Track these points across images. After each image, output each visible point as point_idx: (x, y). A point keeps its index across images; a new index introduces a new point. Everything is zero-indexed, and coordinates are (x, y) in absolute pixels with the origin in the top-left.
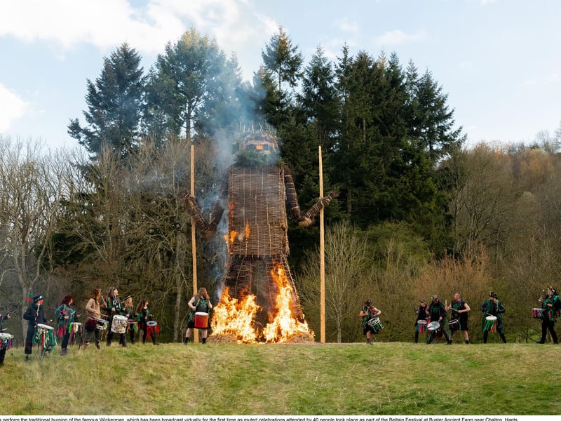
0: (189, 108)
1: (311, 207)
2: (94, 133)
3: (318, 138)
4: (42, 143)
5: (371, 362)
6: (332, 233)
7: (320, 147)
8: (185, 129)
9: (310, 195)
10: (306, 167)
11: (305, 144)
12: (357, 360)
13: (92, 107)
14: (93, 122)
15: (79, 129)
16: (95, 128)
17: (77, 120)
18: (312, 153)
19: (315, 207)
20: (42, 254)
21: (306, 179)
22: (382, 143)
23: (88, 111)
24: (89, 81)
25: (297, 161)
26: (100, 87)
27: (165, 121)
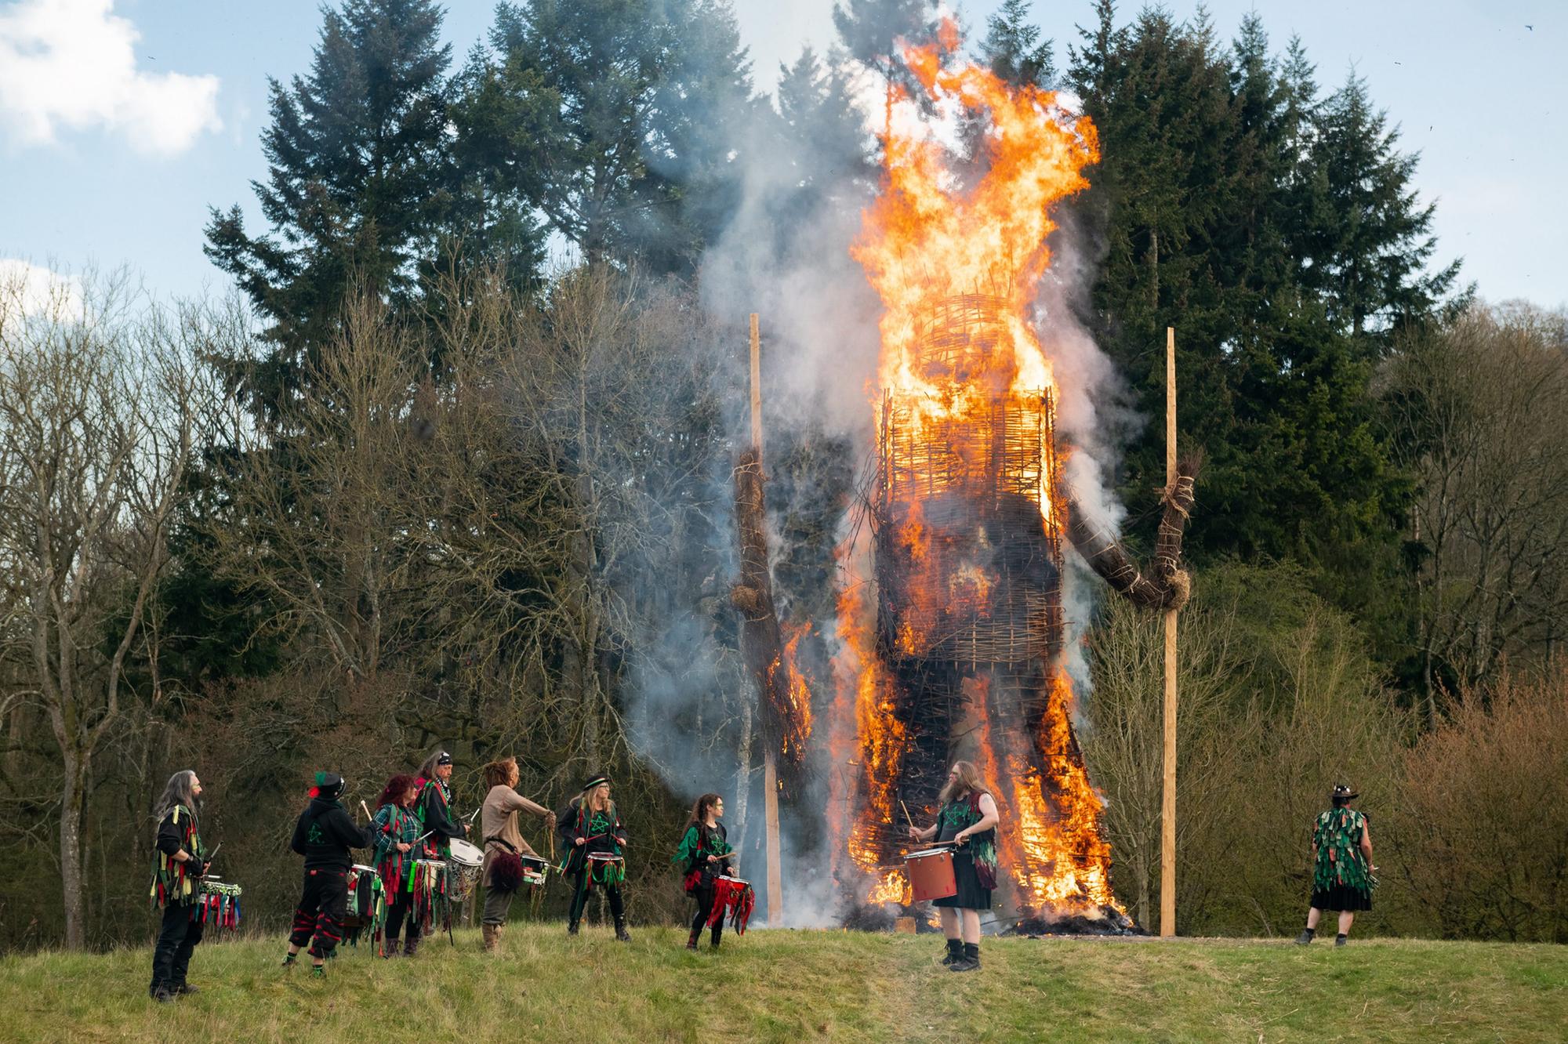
2: (291, 255)
4: (133, 283)
5: (1416, 994)
12: (1363, 988)
13: (285, 169)
14: (287, 218)
15: (244, 243)
16: (292, 238)
17: (235, 211)
20: (125, 643)
23: (267, 180)
24: (276, 87)
26: (310, 107)
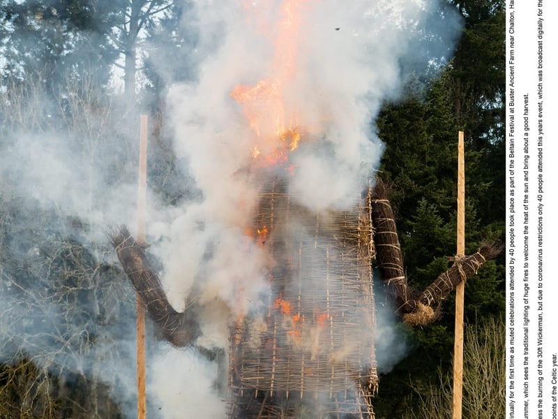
0: (134, 19)
1: (434, 278)
3: (454, 110)
6: (482, 342)
7: (461, 135)
8: (122, 72)
9: (431, 249)
10: (422, 179)
11: (423, 125)
18: (438, 146)
19: (445, 278)
21: (422, 210)
25: (402, 164)
27: (69, 47)
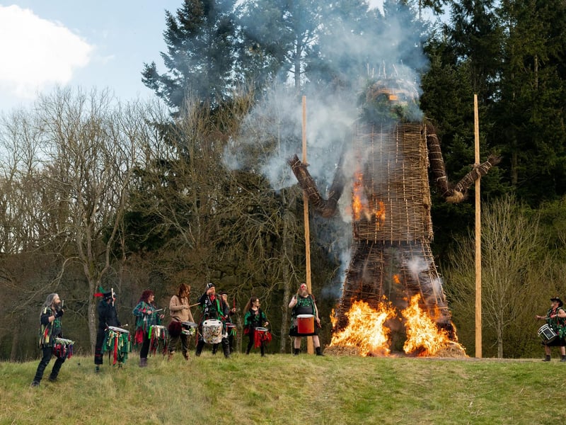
0: (299, 47)
1: (462, 177)
2: (175, 81)
3: (473, 85)
4: (110, 95)
6: (491, 212)
7: (476, 97)
8: (293, 75)
9: (462, 161)
10: (455, 123)
11: (455, 93)
13: (173, 47)
14: (174, 66)
15: (157, 77)
16: (176, 74)
17: (153, 64)
18: (464, 104)
19: (469, 176)
20: (112, 238)
21: (456, 140)
22: (561, 89)
23: (167, 51)
24: (168, 14)
25: (444, 115)
26: (183, 21)
27: (266, 64)
